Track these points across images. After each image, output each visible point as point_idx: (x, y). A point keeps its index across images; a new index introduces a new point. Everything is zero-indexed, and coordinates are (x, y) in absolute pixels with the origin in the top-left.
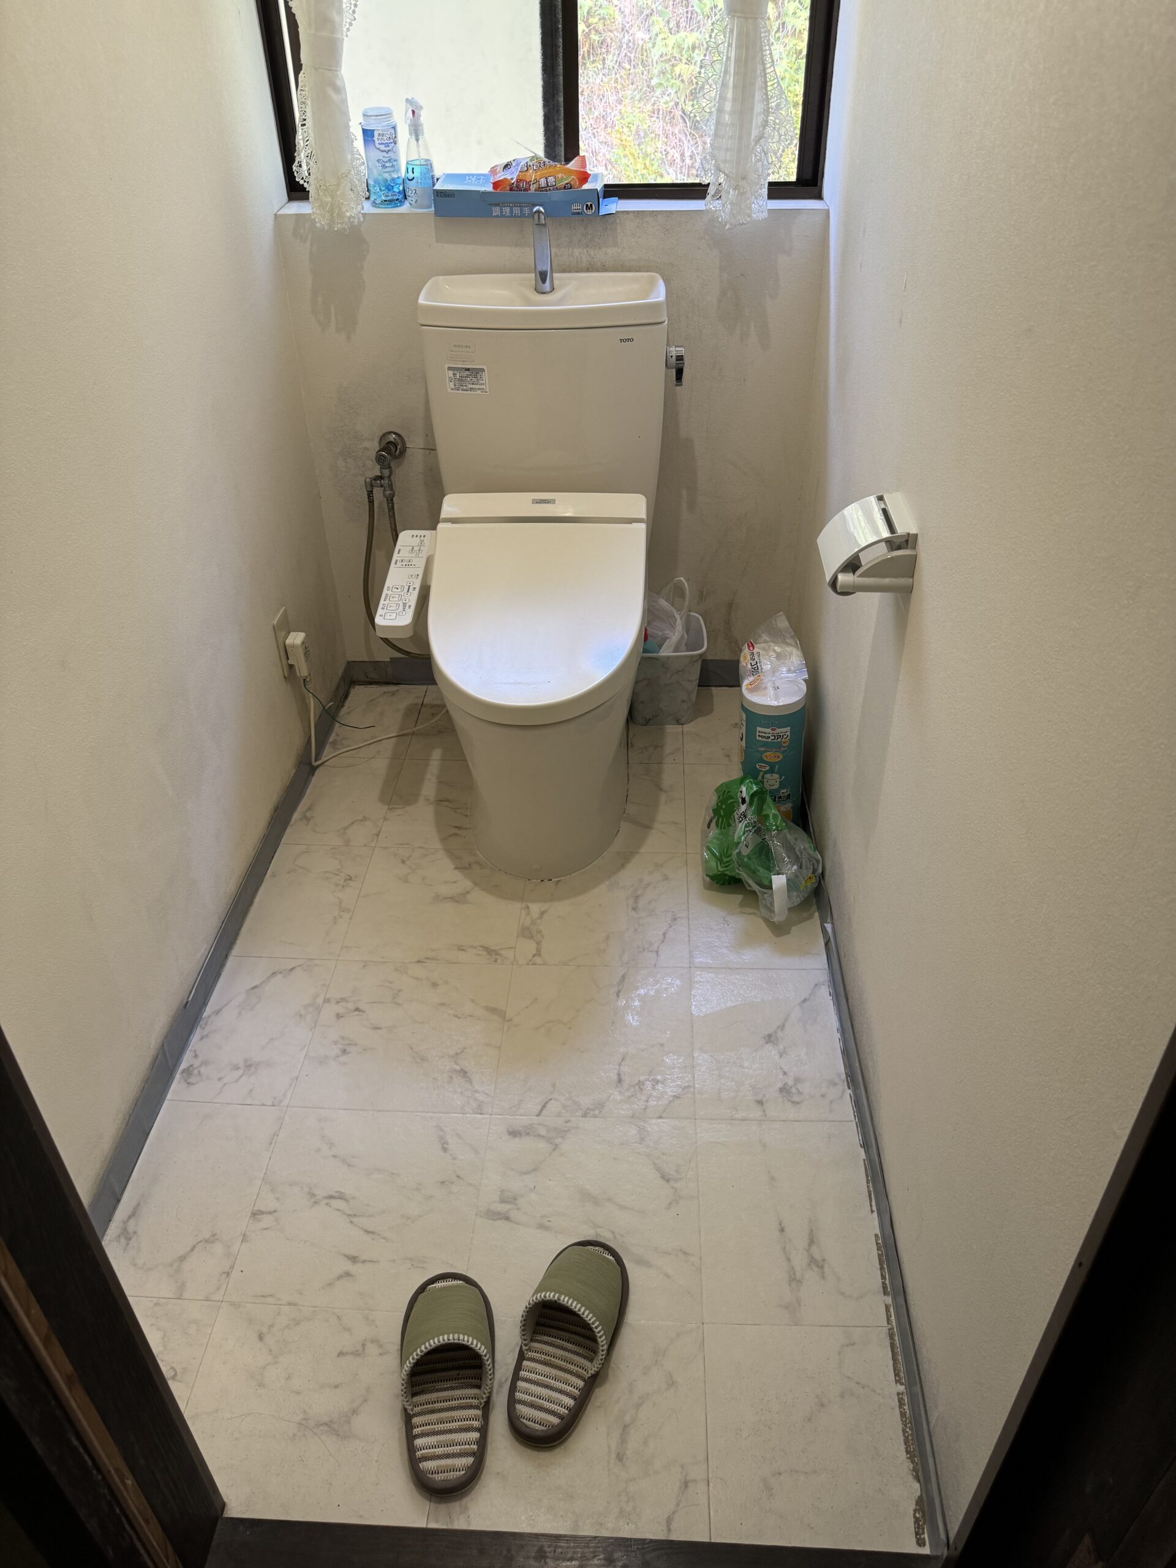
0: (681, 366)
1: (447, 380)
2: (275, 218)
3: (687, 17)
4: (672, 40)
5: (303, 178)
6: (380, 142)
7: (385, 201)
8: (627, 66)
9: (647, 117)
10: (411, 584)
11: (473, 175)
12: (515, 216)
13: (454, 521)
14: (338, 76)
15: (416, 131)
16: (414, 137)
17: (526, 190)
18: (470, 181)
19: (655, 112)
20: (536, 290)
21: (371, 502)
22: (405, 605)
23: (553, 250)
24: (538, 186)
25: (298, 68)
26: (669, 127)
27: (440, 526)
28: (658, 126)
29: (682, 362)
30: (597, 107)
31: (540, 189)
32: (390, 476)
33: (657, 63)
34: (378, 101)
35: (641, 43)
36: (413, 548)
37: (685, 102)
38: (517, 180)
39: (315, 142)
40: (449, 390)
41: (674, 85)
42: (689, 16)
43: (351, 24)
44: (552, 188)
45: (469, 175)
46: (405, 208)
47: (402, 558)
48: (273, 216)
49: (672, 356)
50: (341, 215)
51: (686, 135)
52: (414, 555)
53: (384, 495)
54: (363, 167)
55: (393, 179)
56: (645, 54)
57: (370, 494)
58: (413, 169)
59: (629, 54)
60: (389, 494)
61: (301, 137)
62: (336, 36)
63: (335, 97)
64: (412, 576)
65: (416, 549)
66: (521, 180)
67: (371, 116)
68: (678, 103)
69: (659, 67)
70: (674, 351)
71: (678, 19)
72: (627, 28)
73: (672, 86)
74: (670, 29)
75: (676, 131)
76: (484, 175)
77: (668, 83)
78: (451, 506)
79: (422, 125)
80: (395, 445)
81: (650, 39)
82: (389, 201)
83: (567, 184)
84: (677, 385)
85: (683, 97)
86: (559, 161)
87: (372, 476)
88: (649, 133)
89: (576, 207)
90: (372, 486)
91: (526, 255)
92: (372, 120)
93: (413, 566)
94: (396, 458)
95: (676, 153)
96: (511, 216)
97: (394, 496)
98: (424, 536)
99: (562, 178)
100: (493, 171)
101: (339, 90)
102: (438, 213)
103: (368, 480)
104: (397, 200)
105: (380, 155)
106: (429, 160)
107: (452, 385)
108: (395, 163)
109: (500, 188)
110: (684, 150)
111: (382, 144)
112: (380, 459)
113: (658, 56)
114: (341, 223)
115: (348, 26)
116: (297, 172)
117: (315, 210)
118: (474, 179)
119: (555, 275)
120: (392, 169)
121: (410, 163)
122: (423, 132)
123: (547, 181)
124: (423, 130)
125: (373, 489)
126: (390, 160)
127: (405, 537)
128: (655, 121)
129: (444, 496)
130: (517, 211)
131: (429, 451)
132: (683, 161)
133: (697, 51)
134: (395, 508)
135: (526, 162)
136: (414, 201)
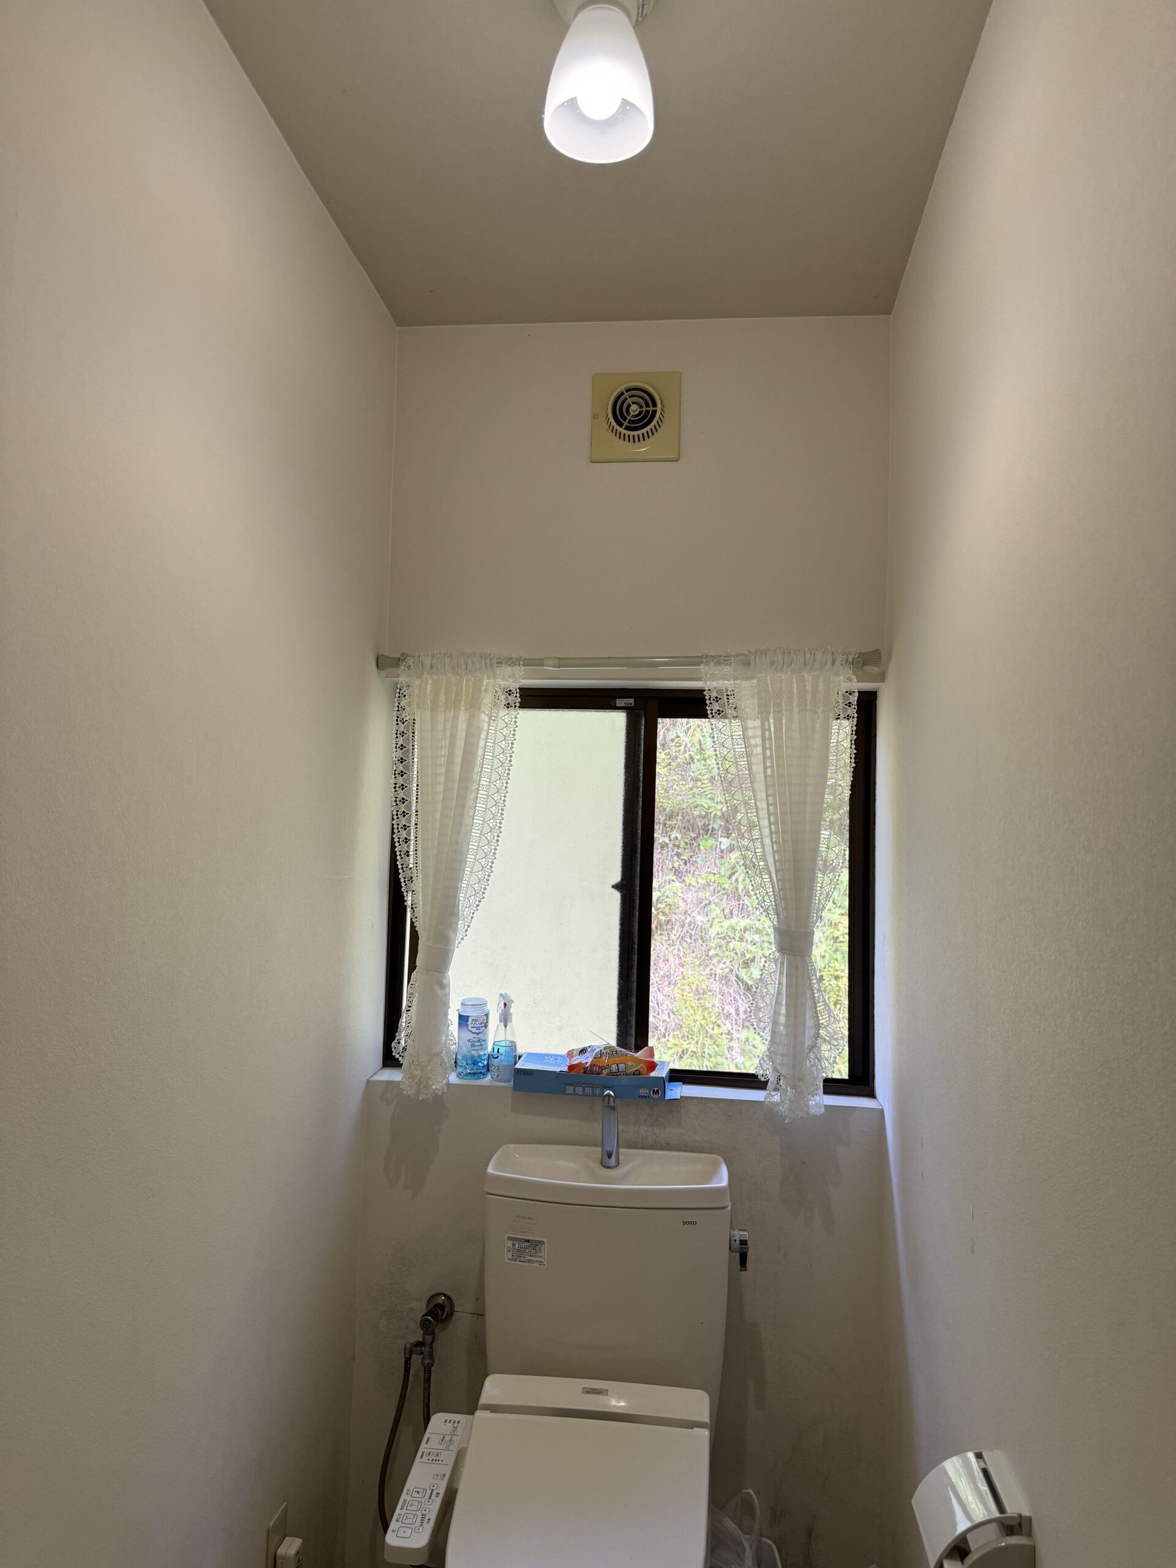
0: (745, 1250)
1: (506, 1250)
2: (367, 1084)
3: (739, 908)
4: (727, 923)
5: (399, 1053)
6: (472, 1026)
7: (470, 1073)
8: (689, 941)
9: (706, 979)
10: (435, 1488)
11: (551, 1055)
12: (587, 1095)
13: (494, 1409)
14: (445, 976)
15: (505, 1019)
16: (503, 1024)
17: (598, 1074)
18: (548, 1061)
19: (713, 975)
20: (601, 1163)
21: (407, 1370)
22: (423, 1516)
23: (620, 1127)
24: (609, 1070)
25: (412, 967)
26: (724, 988)
27: (478, 1413)
28: (716, 986)
29: (746, 1246)
30: (662, 969)
31: (611, 1074)
32: (432, 1342)
33: (714, 938)
34: (475, 993)
35: (700, 924)
36: (443, 1438)
37: (738, 969)
38: (591, 1064)
39: (416, 1024)
40: (506, 1260)
41: (729, 957)
42: (741, 907)
43: (462, 939)
44: (622, 1073)
45: (548, 1055)
46: (487, 1080)
47: (430, 1450)
48: (366, 1082)
49: (735, 1240)
50: (427, 1087)
51: (740, 995)
52: (444, 1447)
53: (423, 1363)
54: (454, 1046)
55: (480, 1056)
56: (704, 932)
57: (408, 1361)
58: (499, 1049)
59: (690, 931)
60: (428, 1363)
61: (404, 1020)
62: (448, 948)
63: (439, 992)
64: (437, 1475)
65: (447, 1438)
66: (594, 1065)
67: (468, 1005)
68: (732, 970)
69: (716, 941)
70: (738, 1235)
71: (731, 908)
72: (689, 912)
73: (727, 957)
74: (725, 916)
75: (731, 991)
76: (561, 1056)
77: (723, 954)
78: (494, 1388)
79: (511, 1015)
80: (441, 1307)
81: (708, 921)
82: (474, 1074)
83: (636, 1071)
84: (741, 1270)
85: (736, 966)
86: (630, 1050)
87: (412, 1342)
88: (707, 991)
89: (643, 1091)
90: (411, 1353)
91: (595, 1129)
92: (468, 1009)
93: (440, 1462)
94: (442, 1321)
95: (731, 1008)
96: (584, 1095)
97: (432, 1365)
98: (458, 1422)
99: (632, 1066)
100: (570, 1054)
101: (443, 986)
102: (516, 1088)
103: (408, 1345)
104: (481, 1073)
105: (470, 1036)
106: (514, 1042)
107: (510, 1255)
108: (483, 1043)
109: (575, 1070)
110: (738, 1006)
111: (475, 1027)
112: (424, 1325)
113: (714, 934)
114: (426, 1094)
115: (459, 940)
116: (395, 1048)
117: (404, 1080)
118: (552, 1059)
119: (621, 1150)
120: (480, 1048)
121: (496, 1043)
122: (511, 1021)
123: (618, 1067)
124: (511, 1018)
125: (411, 1356)
126: (479, 1041)
127: (439, 1422)
128: (712, 982)
129: (487, 1376)
130: (588, 1090)
131: (477, 1316)
132: (738, 1015)
133: (748, 932)
134: (432, 1379)
135: (600, 1049)
136: (496, 1075)
